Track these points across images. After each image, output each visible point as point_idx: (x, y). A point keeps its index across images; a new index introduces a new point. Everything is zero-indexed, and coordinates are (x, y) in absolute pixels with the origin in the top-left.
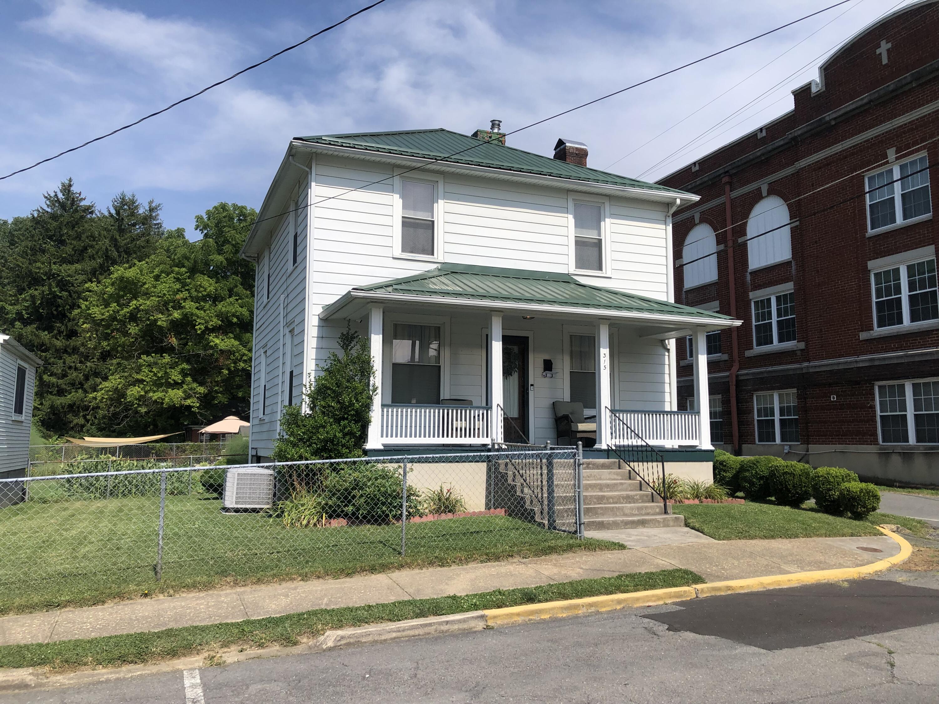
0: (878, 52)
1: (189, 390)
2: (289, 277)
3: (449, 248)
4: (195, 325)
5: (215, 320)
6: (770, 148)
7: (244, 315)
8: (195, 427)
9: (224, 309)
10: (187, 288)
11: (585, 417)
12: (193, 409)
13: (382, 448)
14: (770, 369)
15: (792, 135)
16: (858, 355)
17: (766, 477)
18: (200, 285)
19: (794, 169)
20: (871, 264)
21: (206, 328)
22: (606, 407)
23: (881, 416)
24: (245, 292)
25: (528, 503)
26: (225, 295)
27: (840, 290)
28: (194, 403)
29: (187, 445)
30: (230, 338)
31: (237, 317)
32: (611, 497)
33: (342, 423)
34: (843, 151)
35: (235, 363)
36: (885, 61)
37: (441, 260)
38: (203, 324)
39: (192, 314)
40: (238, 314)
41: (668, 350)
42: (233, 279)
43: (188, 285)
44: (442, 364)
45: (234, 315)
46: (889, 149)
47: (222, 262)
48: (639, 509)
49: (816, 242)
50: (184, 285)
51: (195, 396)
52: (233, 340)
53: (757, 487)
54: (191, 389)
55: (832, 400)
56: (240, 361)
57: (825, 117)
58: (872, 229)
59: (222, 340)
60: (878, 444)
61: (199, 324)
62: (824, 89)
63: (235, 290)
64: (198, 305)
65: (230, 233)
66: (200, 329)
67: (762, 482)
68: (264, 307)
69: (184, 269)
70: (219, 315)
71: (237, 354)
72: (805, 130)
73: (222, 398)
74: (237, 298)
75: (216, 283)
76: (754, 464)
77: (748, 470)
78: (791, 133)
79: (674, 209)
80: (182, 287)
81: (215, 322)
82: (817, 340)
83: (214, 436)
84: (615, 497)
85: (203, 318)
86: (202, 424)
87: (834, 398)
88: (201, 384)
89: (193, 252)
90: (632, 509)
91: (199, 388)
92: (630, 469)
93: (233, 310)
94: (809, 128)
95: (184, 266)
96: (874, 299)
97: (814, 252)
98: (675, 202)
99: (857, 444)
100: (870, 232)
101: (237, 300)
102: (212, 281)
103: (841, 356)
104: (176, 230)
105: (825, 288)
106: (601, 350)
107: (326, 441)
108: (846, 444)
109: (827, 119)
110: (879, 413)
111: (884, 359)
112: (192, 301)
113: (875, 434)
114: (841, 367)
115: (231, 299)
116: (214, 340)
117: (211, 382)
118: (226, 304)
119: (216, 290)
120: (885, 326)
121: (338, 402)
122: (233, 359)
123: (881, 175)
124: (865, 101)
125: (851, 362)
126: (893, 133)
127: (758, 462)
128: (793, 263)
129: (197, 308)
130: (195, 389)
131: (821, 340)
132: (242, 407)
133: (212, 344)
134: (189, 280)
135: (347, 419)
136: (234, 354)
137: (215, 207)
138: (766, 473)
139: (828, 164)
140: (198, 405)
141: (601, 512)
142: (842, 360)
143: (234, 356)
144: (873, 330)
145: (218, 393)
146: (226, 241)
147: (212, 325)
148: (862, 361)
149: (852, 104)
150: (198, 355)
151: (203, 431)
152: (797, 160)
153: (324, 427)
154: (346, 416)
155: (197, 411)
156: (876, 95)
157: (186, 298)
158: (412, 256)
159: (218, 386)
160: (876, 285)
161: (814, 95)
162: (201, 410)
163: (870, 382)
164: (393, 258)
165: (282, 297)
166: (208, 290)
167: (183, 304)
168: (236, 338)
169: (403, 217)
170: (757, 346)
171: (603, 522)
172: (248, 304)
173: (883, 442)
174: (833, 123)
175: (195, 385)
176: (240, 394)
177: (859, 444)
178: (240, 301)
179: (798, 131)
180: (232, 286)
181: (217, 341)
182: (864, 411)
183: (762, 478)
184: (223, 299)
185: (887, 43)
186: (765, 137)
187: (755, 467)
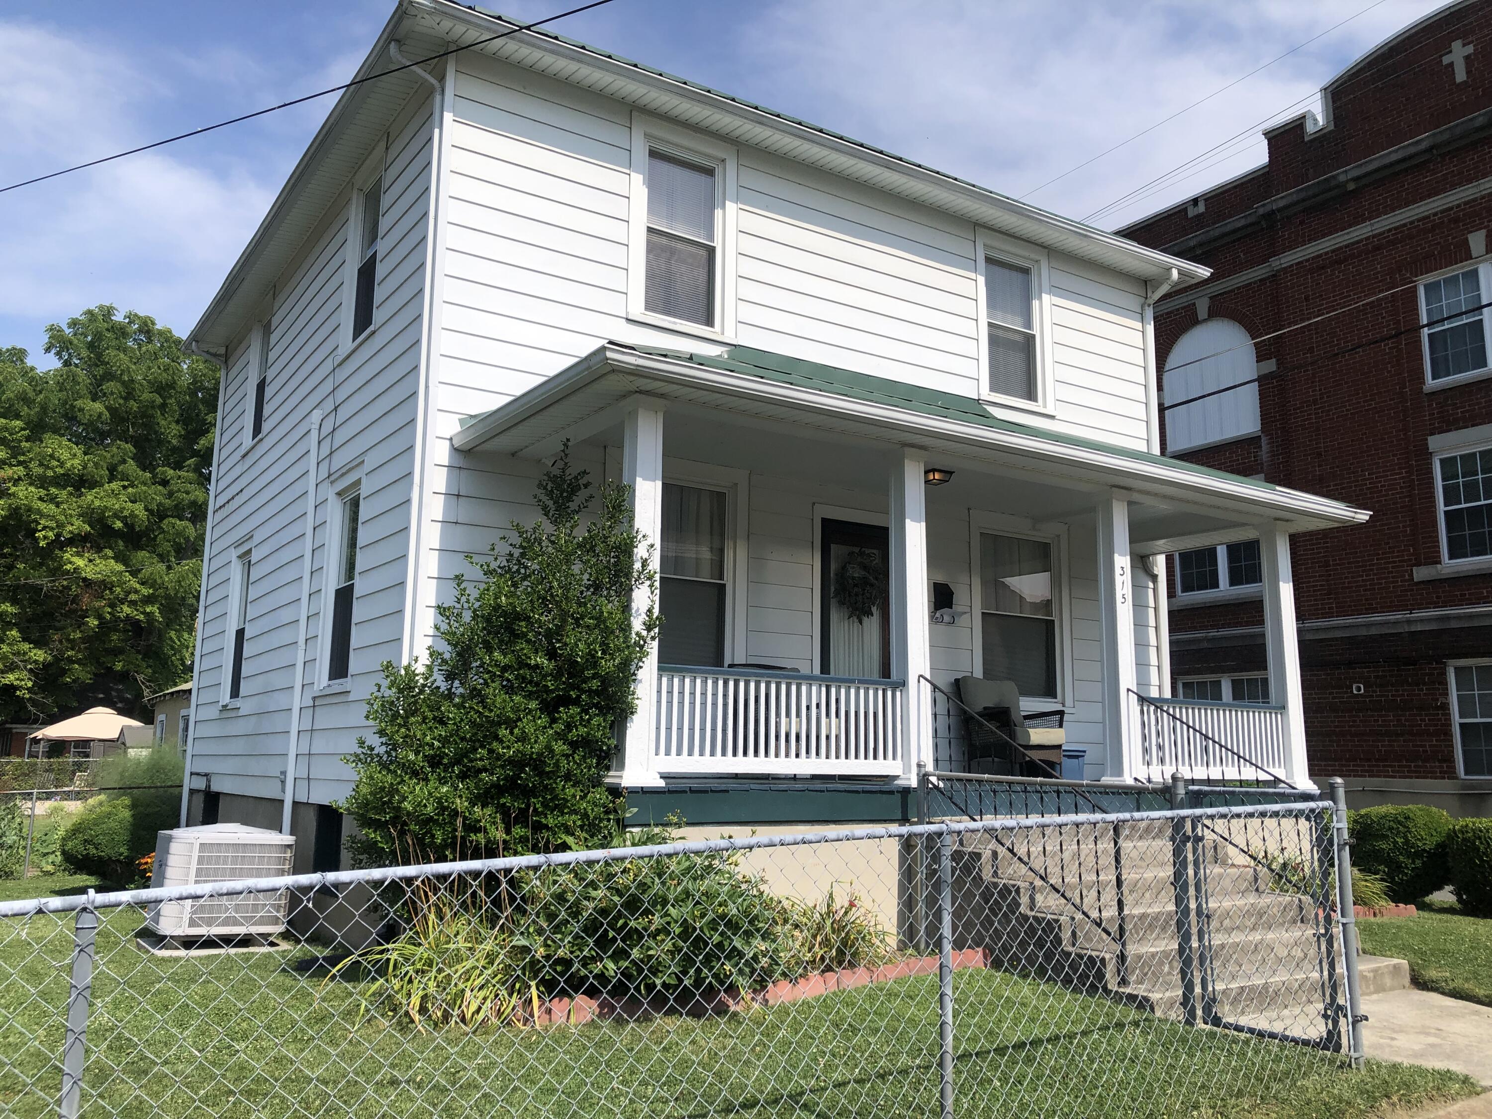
0: (1446, 60)
1: (14, 654)
2: (340, 365)
3: (748, 313)
4: (37, 531)
5: (77, 523)
6: (1217, 233)
7: (137, 516)
8: (19, 728)
9: (97, 503)
10: (22, 458)
11: (1023, 714)
12: (18, 693)
13: (661, 783)
14: (1213, 633)
15: (1268, 208)
16: (1411, 610)
17: (1428, 852)
18: (52, 456)
19: (1268, 270)
20: (1435, 442)
21: (58, 536)
22: (1128, 690)
23: (1461, 725)
24: (141, 473)
25: (1066, 935)
26: (101, 477)
27: (1368, 489)
28: (23, 680)
29: (8, 763)
30: (106, 558)
31: (124, 519)
33: (564, 713)
34: (1374, 236)
35: (112, 605)
36: (1461, 75)
37: (729, 338)
38: (52, 529)
39: (29, 510)
40: (126, 513)
41: (1154, 578)
42: (118, 448)
43: (24, 454)
44: (728, 580)
45: (116, 516)
46: (1471, 232)
47: (100, 415)
49: (1315, 402)
50: (16, 451)
51: (25, 668)
52: (112, 561)
53: (1406, 874)
54: (17, 654)
55: (1355, 692)
56: (123, 604)
57: (1338, 174)
58: (1433, 379)
59: (90, 561)
60: (1457, 778)
61: (44, 528)
62: (1332, 127)
63: (120, 468)
64: (43, 492)
65: (118, 359)
66: (45, 537)
67: (1419, 863)
68: (244, 456)
69: (18, 423)
70: (88, 515)
71: (118, 589)
72: (1295, 198)
73: (80, 673)
74: (126, 483)
75: (85, 454)
76: (1400, 823)
77: (1385, 837)
78: (1264, 205)
79: (1164, 289)
80: (14, 456)
81: (78, 526)
82: (1317, 581)
83: (58, 747)
85: (53, 518)
86: (35, 721)
87: (1359, 689)
88: (39, 643)
89: (40, 392)
91: (35, 651)
92: (1215, 837)
93: (117, 506)
94: (1303, 195)
95: (17, 417)
96: (1441, 507)
97: (1311, 419)
98: (1170, 275)
99: (1411, 777)
100: (1431, 383)
101: (125, 487)
102: (78, 450)
103: (1374, 611)
104: (8, 350)
105: (1336, 485)
106: (1116, 556)
107: (518, 763)
108: (1385, 777)
109: (1342, 178)
110: (1456, 719)
111: (1471, 616)
112: (31, 484)
113: (1450, 759)
114: (1374, 631)
115: (114, 485)
116: (75, 559)
117: (61, 642)
118: (102, 494)
119: (85, 468)
120: (1466, 556)
121: (552, 654)
122: (109, 599)
123: (1452, 281)
124: (1423, 146)
125: (1396, 623)
126: (1481, 203)
127: (1407, 818)
128: (1264, 441)
129: (41, 499)
130: (25, 654)
131: (1327, 581)
132: (117, 690)
133: (68, 567)
134: (28, 445)
135: (576, 702)
136: (110, 589)
137: (90, 312)
138: (1430, 844)
139: (1339, 262)
140: (30, 684)
142: (1377, 618)
143: (112, 593)
144: (1440, 563)
145: (74, 662)
146: (109, 376)
147: (71, 532)
148: (1422, 620)
149: (1396, 151)
150: (37, 589)
151: (39, 734)
152: (1275, 254)
153: (511, 724)
154: (573, 694)
155: (27, 696)
156: (1446, 136)
157: (20, 479)
158: (670, 322)
159: (73, 649)
160: (1444, 480)
161: (1312, 137)
162: (36, 694)
163: (1440, 660)
164: (627, 319)
165: (317, 416)
166: (68, 465)
167: (13, 489)
168: (116, 558)
169: (650, 230)
170: (1183, 592)
172: (146, 497)
173: (1466, 774)
174: (1351, 186)
175: (26, 646)
176: (119, 666)
177: (1417, 777)
178: (130, 490)
179: (1279, 200)
180: (116, 460)
181: (80, 562)
182: (1426, 715)
183: (1419, 854)
184: (93, 484)
185: (1464, 45)
186: (1202, 214)
187: (1401, 829)
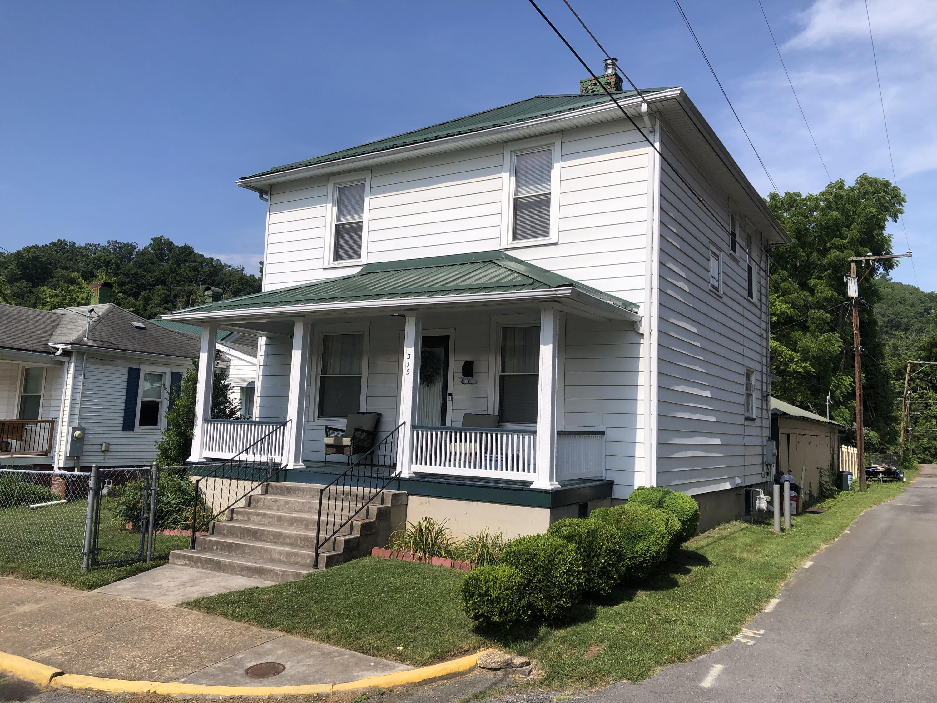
32: (288, 536)
37: (365, 261)
41: (642, 336)
44: (362, 374)
48: (289, 554)
84: (293, 537)
90: (280, 553)
141: (249, 551)
164: (324, 269)
169: (336, 225)
171: (220, 562)
